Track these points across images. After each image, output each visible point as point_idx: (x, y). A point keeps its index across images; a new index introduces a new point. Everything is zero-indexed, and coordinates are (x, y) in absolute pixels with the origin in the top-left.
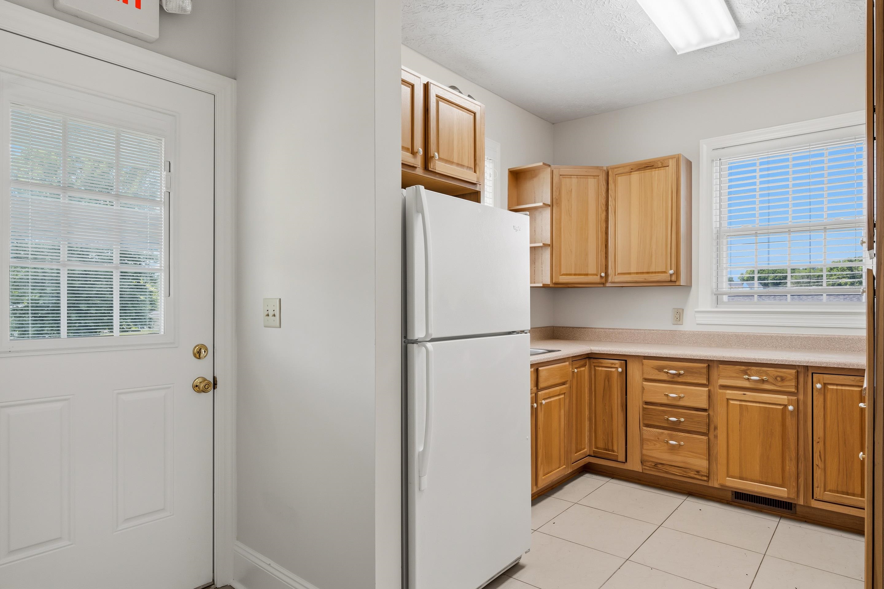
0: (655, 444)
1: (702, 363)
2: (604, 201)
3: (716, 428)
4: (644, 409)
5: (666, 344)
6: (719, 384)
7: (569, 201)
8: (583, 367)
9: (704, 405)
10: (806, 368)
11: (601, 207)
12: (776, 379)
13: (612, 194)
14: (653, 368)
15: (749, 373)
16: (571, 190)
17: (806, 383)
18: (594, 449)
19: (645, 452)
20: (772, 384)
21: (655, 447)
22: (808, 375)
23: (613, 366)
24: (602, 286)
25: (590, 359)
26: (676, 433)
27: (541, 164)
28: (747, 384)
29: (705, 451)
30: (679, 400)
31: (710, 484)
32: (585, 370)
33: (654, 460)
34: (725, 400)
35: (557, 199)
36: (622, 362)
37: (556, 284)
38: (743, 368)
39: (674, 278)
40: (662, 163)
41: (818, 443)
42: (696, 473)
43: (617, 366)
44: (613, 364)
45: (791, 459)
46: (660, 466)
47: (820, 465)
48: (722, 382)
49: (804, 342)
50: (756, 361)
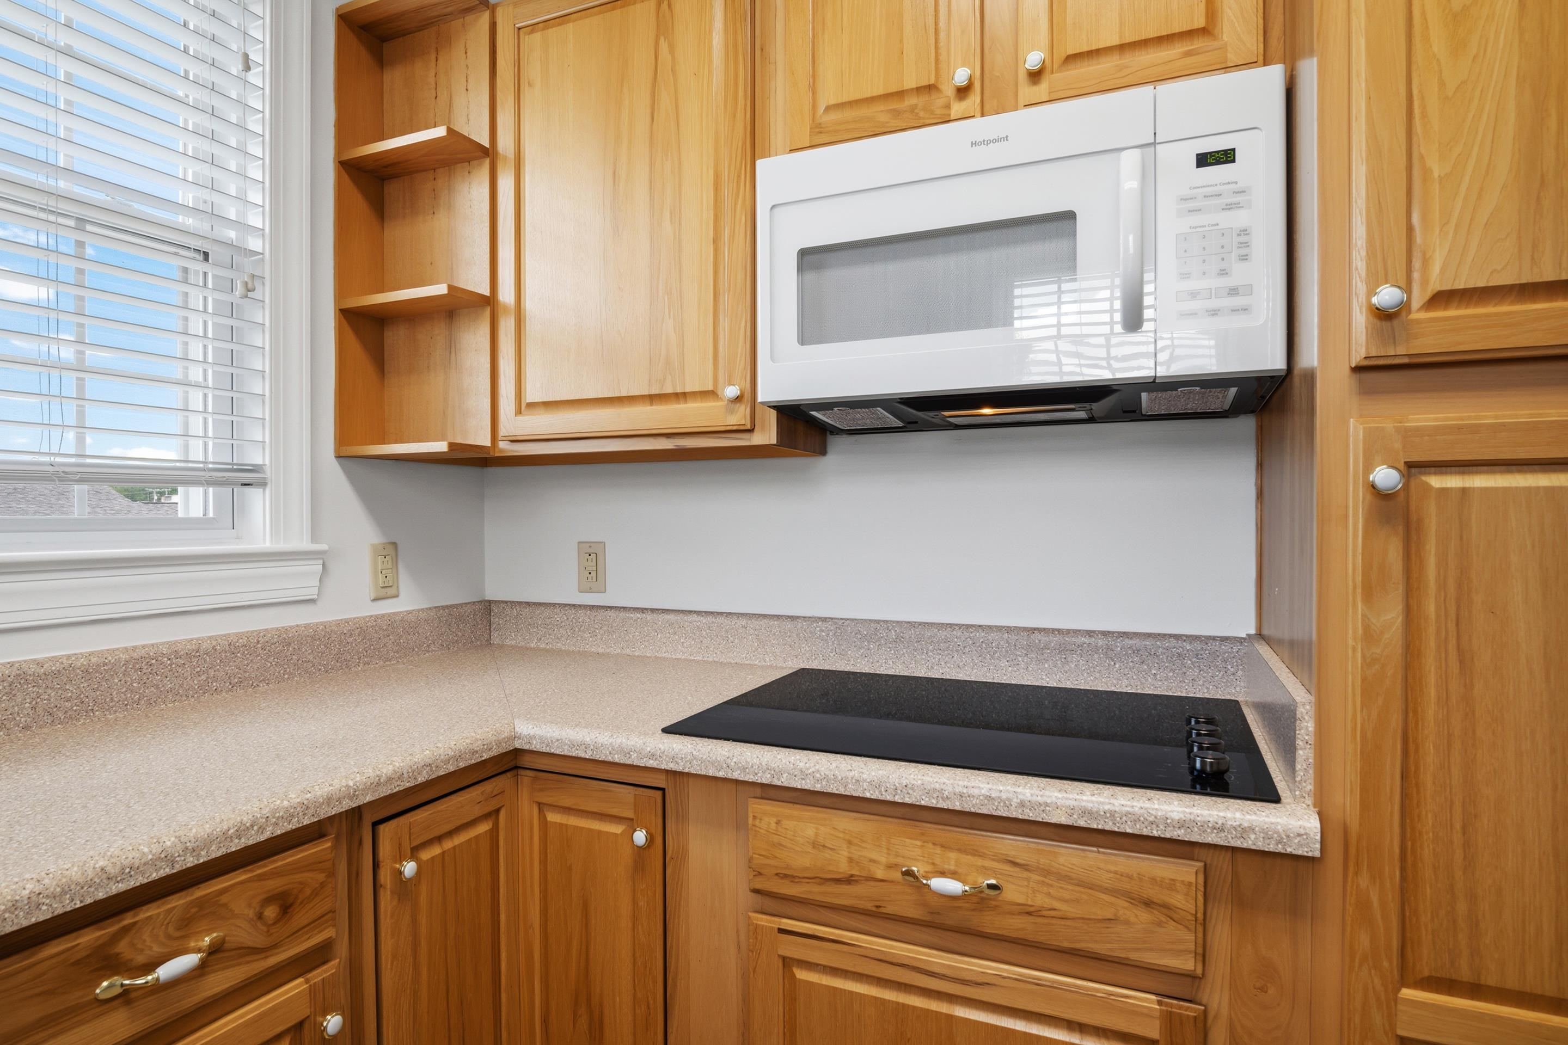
10: (356, 813)
12: (260, 916)
15: (137, 954)
17: (357, 874)
38: (88, 938)
49: (49, 691)
50: (173, 863)
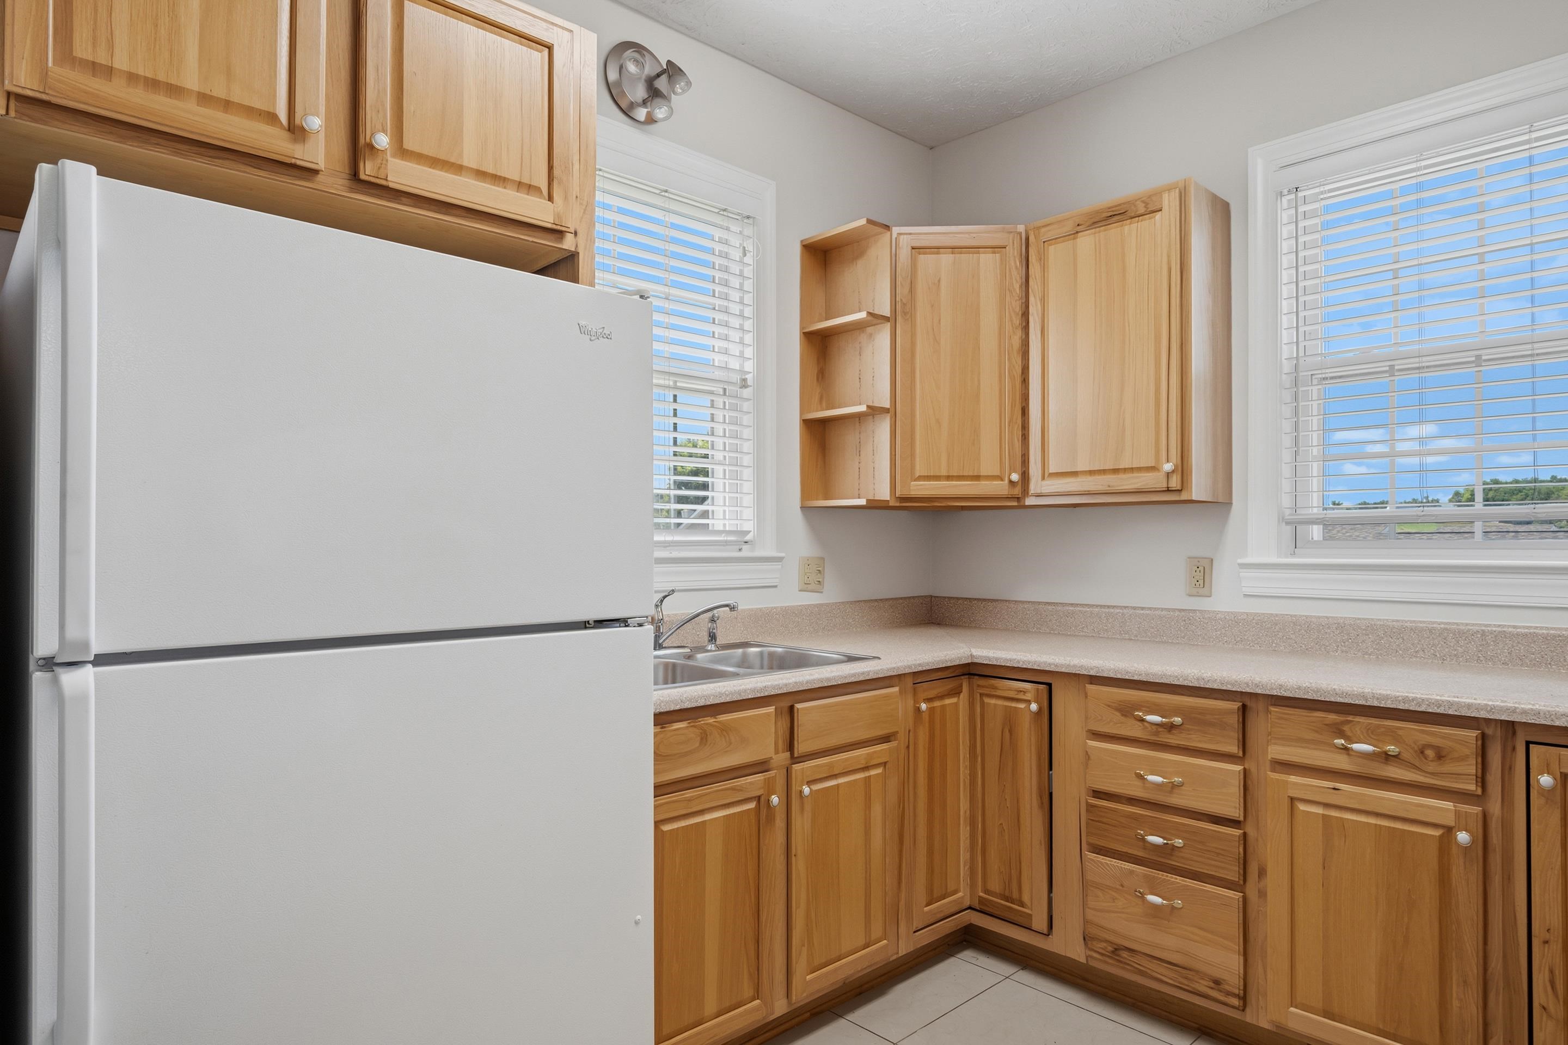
0: (1114, 899)
1: (1228, 700)
2: (1017, 306)
3: (1262, 873)
4: (1090, 807)
5: (1172, 643)
6: (1269, 758)
7: (932, 306)
8: (954, 697)
9: (1234, 812)
10: (1510, 727)
11: (1011, 320)
12: (1422, 752)
13: (1036, 287)
14: (1109, 706)
15: (1349, 733)
16: (939, 281)
17: (1510, 768)
18: (981, 894)
19: (1090, 915)
20: (1414, 768)
21: (1113, 904)
22: (1514, 749)
23: (1021, 696)
24: (1015, 504)
25: (972, 677)
26: (1163, 875)
27: (863, 222)
28: (1341, 763)
29: (1235, 930)
30: (1171, 792)
31: (1249, 1017)
32: (956, 704)
33: (1112, 938)
34: (1286, 802)
35: (904, 304)
36: (1041, 687)
37: (903, 499)
38: (1332, 717)
39: (1175, 483)
40: (1146, 204)
41: (1547, 945)
42: (1212, 985)
43: (1028, 696)
44: (1021, 691)
45: (1465, 982)
46: (1125, 955)
47: (1552, 1008)
48: (1277, 751)
49: (1520, 645)
50: (1367, 700)
